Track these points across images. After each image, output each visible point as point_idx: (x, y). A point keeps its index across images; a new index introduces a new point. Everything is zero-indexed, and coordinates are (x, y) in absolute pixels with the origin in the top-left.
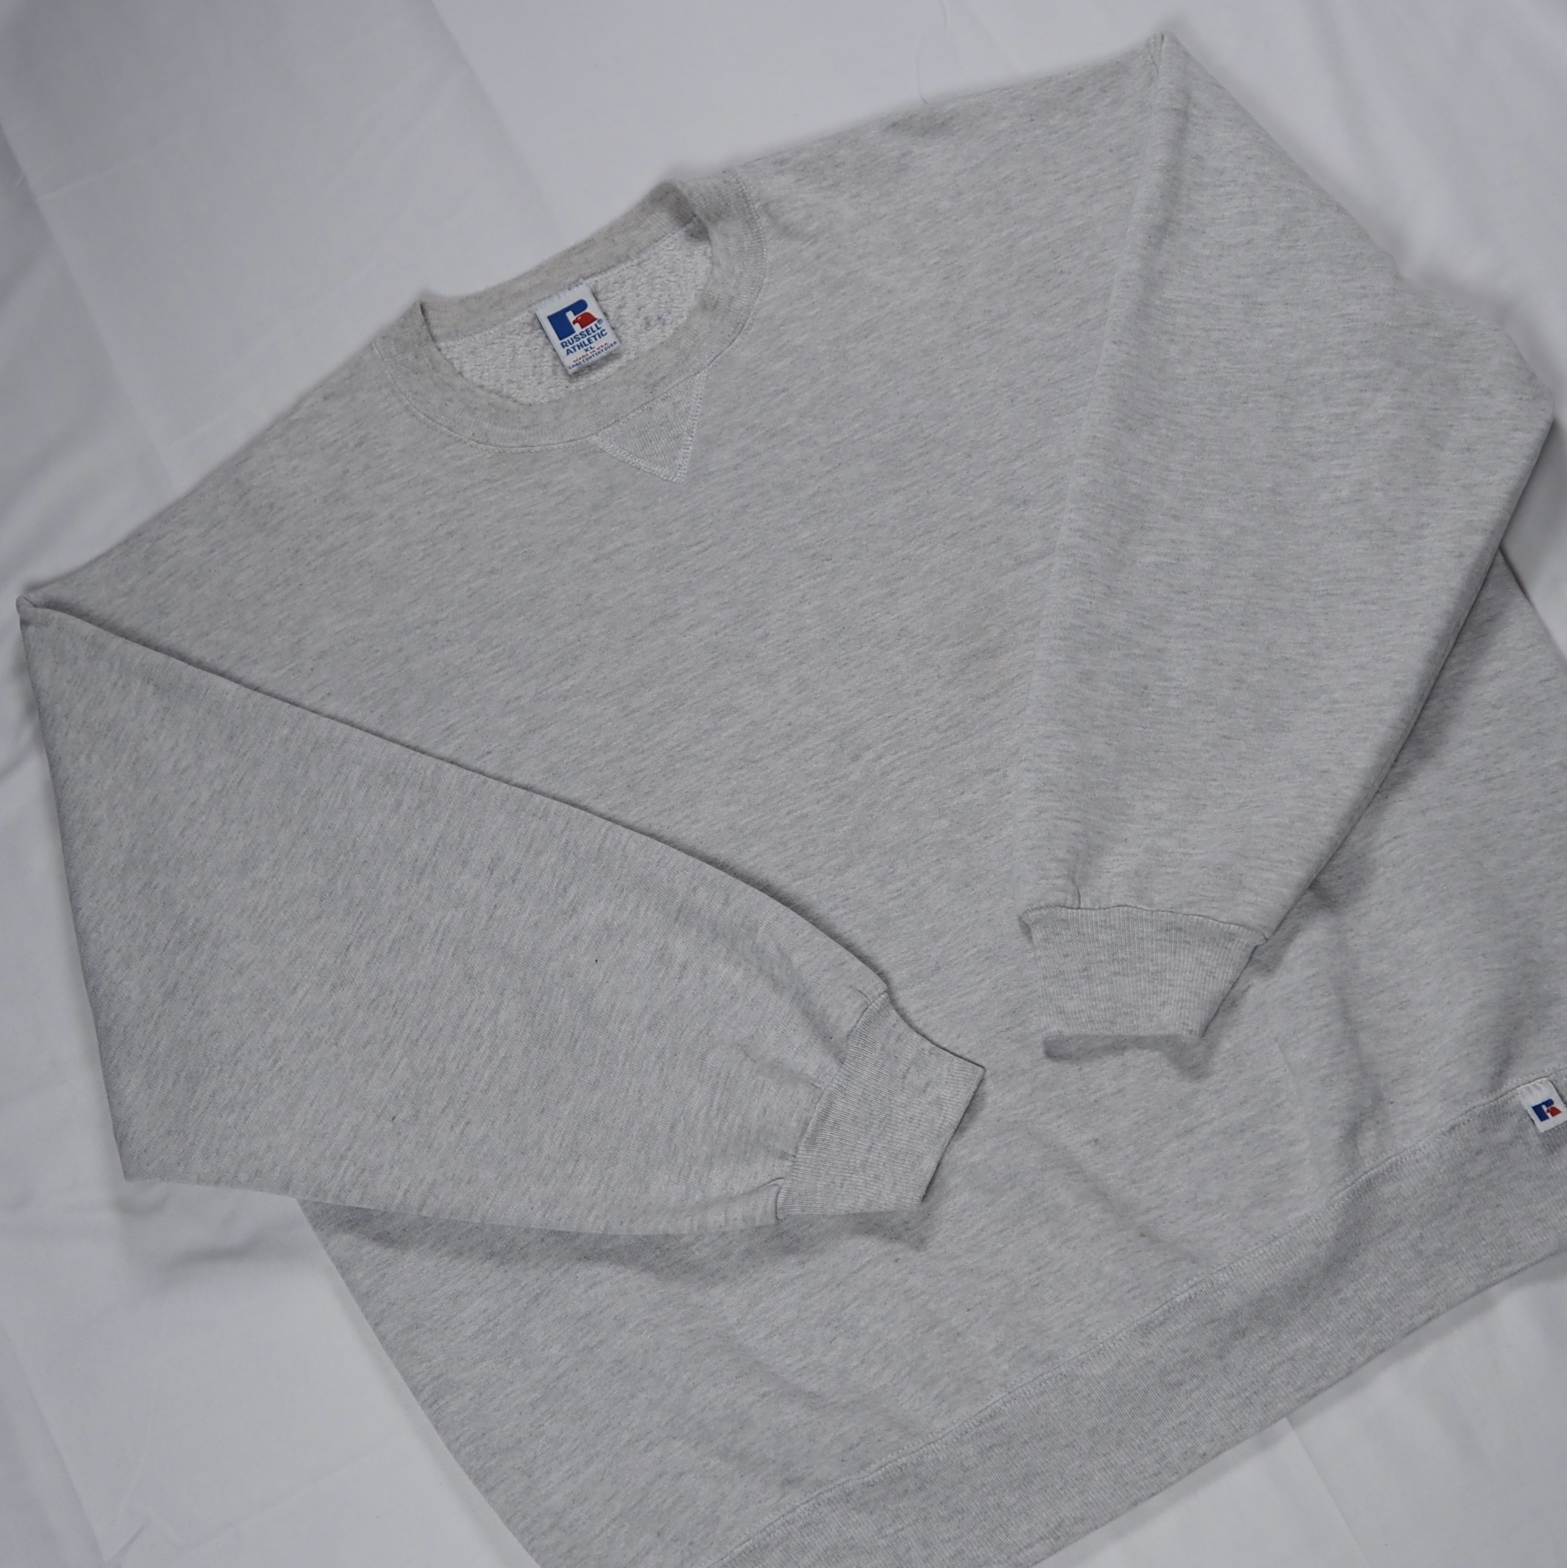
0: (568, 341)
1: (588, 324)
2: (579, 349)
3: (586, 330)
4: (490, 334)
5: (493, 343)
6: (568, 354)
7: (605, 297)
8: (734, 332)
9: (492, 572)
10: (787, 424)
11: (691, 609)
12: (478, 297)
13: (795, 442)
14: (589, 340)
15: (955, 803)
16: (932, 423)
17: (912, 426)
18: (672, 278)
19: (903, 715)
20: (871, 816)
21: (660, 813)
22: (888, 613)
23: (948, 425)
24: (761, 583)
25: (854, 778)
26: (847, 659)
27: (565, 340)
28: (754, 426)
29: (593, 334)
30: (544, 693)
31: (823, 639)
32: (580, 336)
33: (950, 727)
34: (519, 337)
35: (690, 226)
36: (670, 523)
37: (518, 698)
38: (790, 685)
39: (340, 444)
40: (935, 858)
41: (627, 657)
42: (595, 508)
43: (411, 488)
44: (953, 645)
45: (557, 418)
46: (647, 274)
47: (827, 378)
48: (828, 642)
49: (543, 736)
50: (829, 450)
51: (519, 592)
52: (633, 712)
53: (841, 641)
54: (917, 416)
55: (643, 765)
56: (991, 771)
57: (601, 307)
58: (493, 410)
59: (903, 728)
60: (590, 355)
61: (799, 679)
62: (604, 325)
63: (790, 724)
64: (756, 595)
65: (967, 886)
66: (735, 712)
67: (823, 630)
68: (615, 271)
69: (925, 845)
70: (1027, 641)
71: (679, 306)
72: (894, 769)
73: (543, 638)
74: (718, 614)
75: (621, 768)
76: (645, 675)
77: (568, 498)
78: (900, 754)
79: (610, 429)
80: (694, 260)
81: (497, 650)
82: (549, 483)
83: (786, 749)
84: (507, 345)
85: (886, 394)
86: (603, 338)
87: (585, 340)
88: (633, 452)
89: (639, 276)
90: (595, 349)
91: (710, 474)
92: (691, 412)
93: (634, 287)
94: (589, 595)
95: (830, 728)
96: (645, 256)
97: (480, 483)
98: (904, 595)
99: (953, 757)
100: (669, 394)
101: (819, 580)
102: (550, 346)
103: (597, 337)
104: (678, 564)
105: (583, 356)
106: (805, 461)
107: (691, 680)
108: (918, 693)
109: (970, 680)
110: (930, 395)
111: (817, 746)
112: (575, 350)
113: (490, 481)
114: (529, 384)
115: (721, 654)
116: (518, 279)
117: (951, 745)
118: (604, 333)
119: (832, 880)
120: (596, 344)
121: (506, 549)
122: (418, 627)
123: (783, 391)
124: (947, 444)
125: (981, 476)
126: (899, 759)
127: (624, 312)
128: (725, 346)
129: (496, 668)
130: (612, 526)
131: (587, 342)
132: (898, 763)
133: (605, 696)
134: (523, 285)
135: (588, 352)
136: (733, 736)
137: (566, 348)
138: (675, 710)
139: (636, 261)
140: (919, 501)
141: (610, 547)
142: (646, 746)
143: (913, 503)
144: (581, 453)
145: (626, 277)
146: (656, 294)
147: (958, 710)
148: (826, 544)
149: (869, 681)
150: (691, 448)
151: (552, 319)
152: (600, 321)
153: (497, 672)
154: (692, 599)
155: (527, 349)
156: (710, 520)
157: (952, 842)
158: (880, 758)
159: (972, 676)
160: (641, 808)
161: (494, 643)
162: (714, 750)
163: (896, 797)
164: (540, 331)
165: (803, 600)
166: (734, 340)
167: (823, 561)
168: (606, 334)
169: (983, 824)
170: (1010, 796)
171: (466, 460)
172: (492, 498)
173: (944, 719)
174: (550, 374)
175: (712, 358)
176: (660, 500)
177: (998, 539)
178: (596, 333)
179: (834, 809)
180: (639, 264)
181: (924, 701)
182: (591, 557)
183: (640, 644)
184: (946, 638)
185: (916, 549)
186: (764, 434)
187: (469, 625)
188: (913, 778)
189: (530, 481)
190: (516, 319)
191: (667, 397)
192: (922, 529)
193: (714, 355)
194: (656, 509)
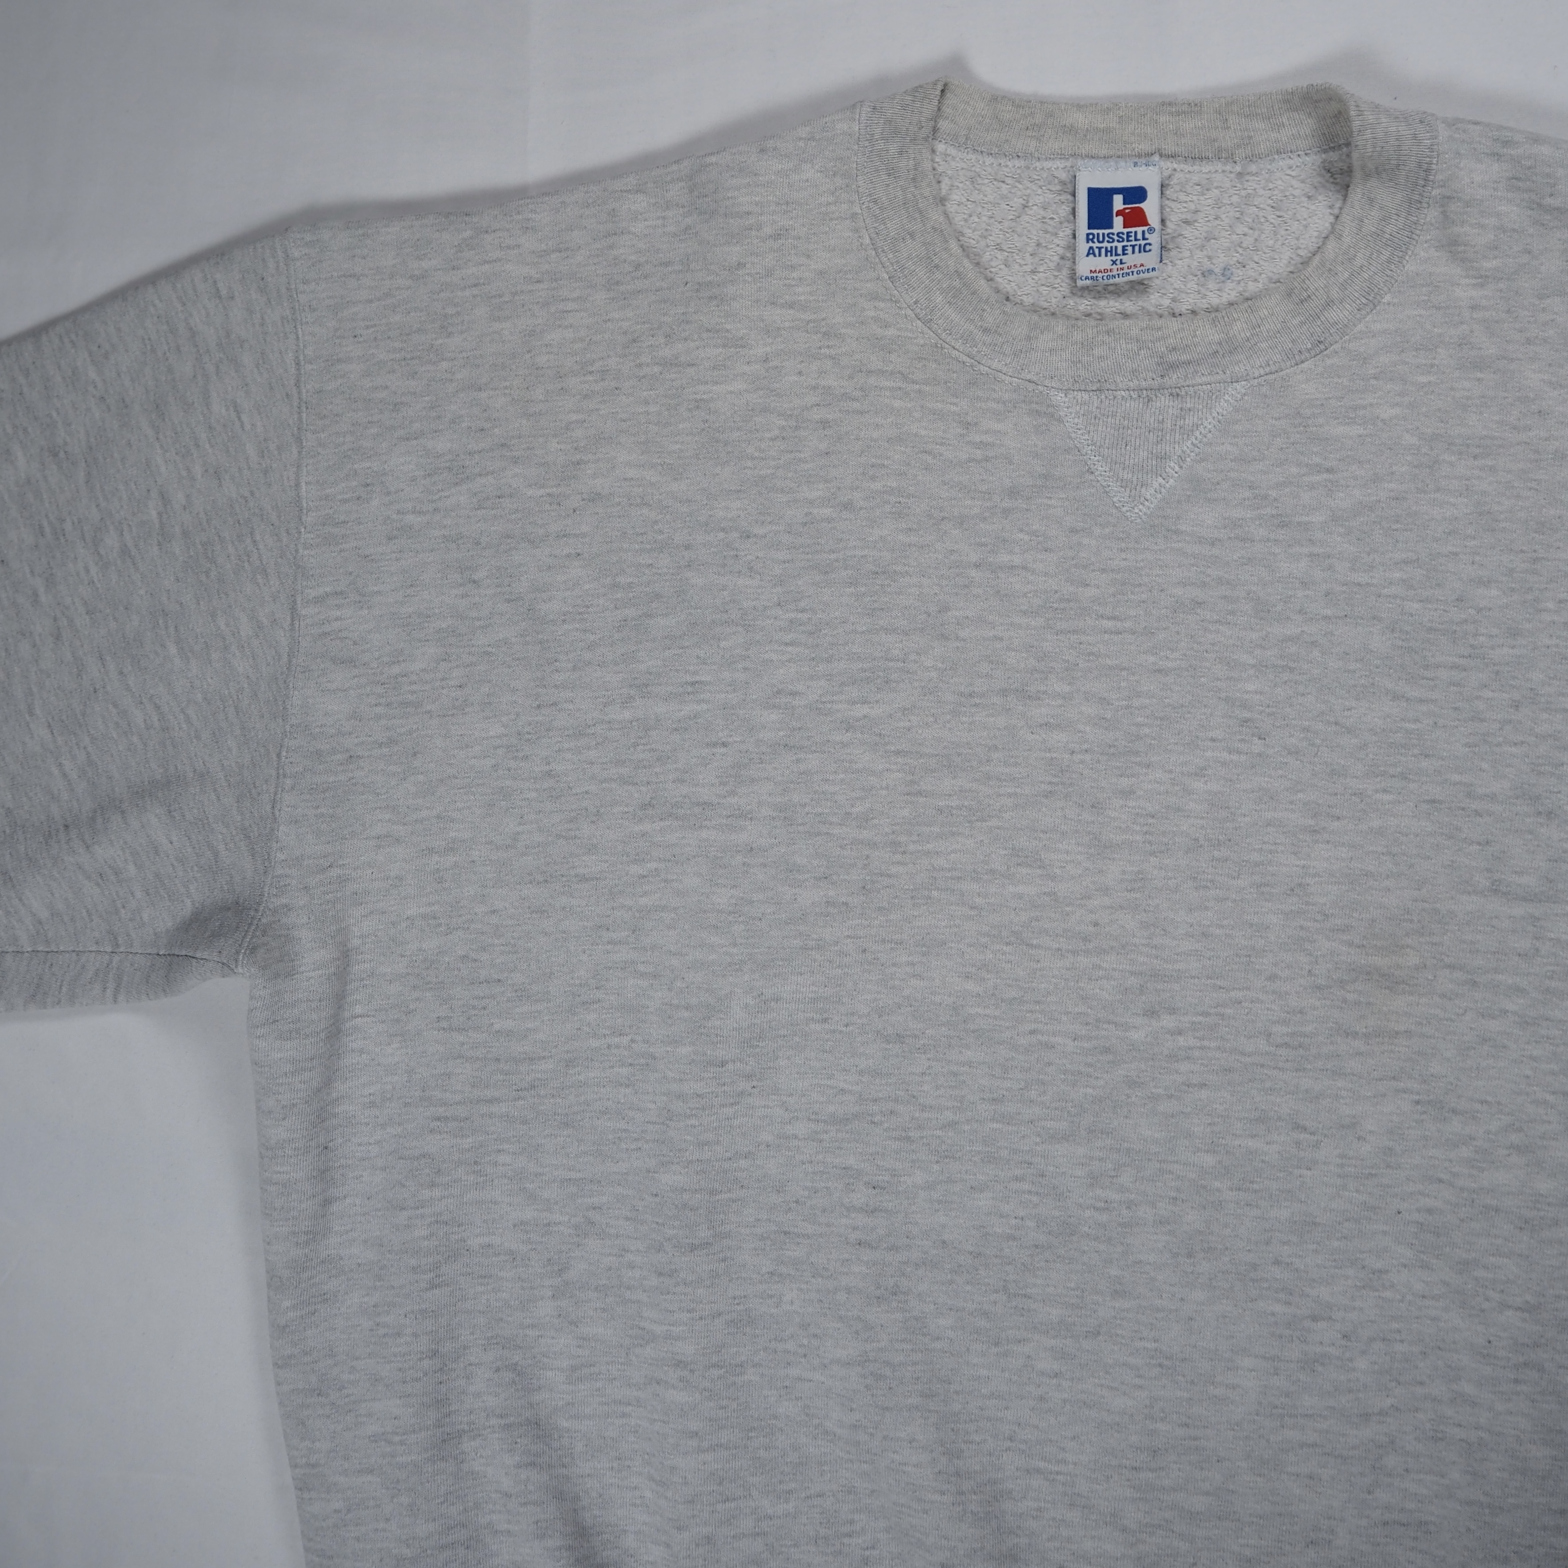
0: (1098, 234)
1: (1135, 227)
2: (1106, 255)
3: (1128, 233)
4: (1007, 166)
5: (1003, 182)
6: (1088, 255)
7: (1174, 196)
8: (1309, 350)
9: (848, 506)
10: (1307, 519)
11: (1060, 702)
12: (1020, 103)
13: (1305, 550)
14: (1124, 248)
15: (1237, 1143)
16: (1495, 631)
17: (1466, 621)
18: (1271, 218)
19: (1240, 994)
20: (1128, 1096)
21: (884, 941)
22: (1295, 854)
23: (1513, 647)
24: (1162, 719)
25: (1136, 1036)
26: (1212, 881)
27: (1095, 232)
28: (1265, 497)
29: (1133, 243)
30: (829, 706)
31: (1197, 840)
32: (1115, 237)
33: (1286, 1045)
34: (1040, 191)
35: (1333, 156)
36: (1093, 571)
37: (794, 694)
38: (1124, 872)
39: (751, 221)
40: (1173, 1194)
41: (948, 717)
42: (1013, 492)
43: (807, 332)
44: (1350, 944)
45: (1029, 338)
46: (1243, 193)
47: (1392, 486)
48: (1201, 846)
49: (798, 761)
50: (1344, 588)
51: (866, 552)
52: (920, 793)
53: (1216, 853)
54: (1480, 610)
55: (894, 870)
56: (1305, 1129)
57: (1162, 208)
58: (957, 283)
59: (1229, 1011)
60: (1115, 273)
61: (1139, 872)
62: (1154, 239)
63: (1096, 924)
64: (1147, 731)
65: (1190, 1255)
66: (1040, 867)
67: (1202, 827)
68: (1206, 168)
69: (1171, 1172)
70: (1443, 996)
71: (1262, 263)
72: (1188, 1058)
73: (863, 632)
74: (1088, 728)
75: (868, 857)
76: (959, 755)
77: (987, 459)
78: (1206, 1043)
79: (1086, 396)
80: (1313, 207)
81: (800, 615)
82: (976, 424)
83: (1074, 953)
84: (1019, 193)
85: (1456, 554)
86: (1143, 254)
87: (1120, 246)
88: (1098, 444)
89: (1232, 191)
90: (1125, 266)
91: (1177, 532)
92: (1197, 433)
93: (1218, 204)
94: (945, 609)
95: (1141, 959)
96: (1253, 168)
97: (892, 373)
98: (1328, 842)
99: (1268, 1085)
100: (1183, 393)
101: (1235, 757)
102: (1071, 226)
103: (1137, 248)
104: (1075, 632)
105: (1106, 271)
106: (1304, 584)
107: (1010, 795)
108: (1272, 978)
109: (1345, 1001)
110: (1513, 590)
111: (1114, 970)
112: (1100, 255)
113: (905, 377)
114: (1020, 265)
115: (1063, 784)
116: (1080, 106)
117: (1274, 1068)
118: (1148, 248)
119: (1037, 1144)
120: (1130, 259)
121: (877, 486)
122: (723, 530)
123: (1329, 470)
124: (1497, 673)
125: (1515, 744)
126: (1202, 1048)
127: (1187, 231)
128: (1288, 364)
129: (788, 638)
130: (1021, 531)
131: (1120, 251)
132: (1197, 1053)
133: (898, 753)
134: (1080, 120)
135: (1114, 267)
136: (1020, 897)
137: (1091, 244)
138: (969, 822)
139: (1238, 168)
140: (1418, 730)
141: (1004, 558)
142: (912, 847)
143: (1407, 725)
144: (1034, 406)
145: (1215, 184)
146: (1241, 229)
147: (1309, 1028)
148: (1269, 715)
149: (1223, 927)
150: (1171, 481)
151: (1093, 193)
152: (1152, 230)
153: (786, 644)
154: (1067, 689)
155: (1042, 212)
156: (1144, 596)
157: (1204, 1187)
158: (1180, 1033)
159: (1351, 997)
160: (866, 923)
161: (802, 604)
162: (987, 901)
163: (1170, 1097)
164: (1070, 198)
165: (1200, 773)
166: (1302, 362)
167: (1253, 735)
168: (1150, 250)
169: (1256, 1186)
170: (1309, 1173)
171: (891, 332)
172: (897, 404)
173: (1285, 1030)
174: (1052, 265)
175: (1262, 372)
176: (1097, 531)
177: (1487, 842)
178: (1138, 243)
179: (1089, 1060)
180: (1240, 175)
181: (1274, 992)
182: (974, 558)
183: (973, 710)
184: (1346, 929)
185: (1377, 791)
186: (1273, 516)
187: (784, 562)
188: (1206, 1085)
189: (953, 408)
190: (1048, 164)
191: (1178, 395)
192: (1399, 770)
193: (1268, 370)
194: (1086, 541)
